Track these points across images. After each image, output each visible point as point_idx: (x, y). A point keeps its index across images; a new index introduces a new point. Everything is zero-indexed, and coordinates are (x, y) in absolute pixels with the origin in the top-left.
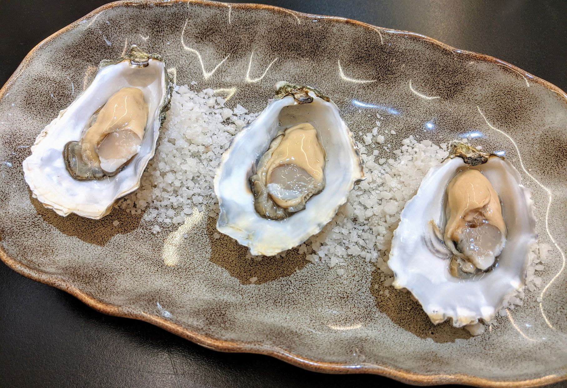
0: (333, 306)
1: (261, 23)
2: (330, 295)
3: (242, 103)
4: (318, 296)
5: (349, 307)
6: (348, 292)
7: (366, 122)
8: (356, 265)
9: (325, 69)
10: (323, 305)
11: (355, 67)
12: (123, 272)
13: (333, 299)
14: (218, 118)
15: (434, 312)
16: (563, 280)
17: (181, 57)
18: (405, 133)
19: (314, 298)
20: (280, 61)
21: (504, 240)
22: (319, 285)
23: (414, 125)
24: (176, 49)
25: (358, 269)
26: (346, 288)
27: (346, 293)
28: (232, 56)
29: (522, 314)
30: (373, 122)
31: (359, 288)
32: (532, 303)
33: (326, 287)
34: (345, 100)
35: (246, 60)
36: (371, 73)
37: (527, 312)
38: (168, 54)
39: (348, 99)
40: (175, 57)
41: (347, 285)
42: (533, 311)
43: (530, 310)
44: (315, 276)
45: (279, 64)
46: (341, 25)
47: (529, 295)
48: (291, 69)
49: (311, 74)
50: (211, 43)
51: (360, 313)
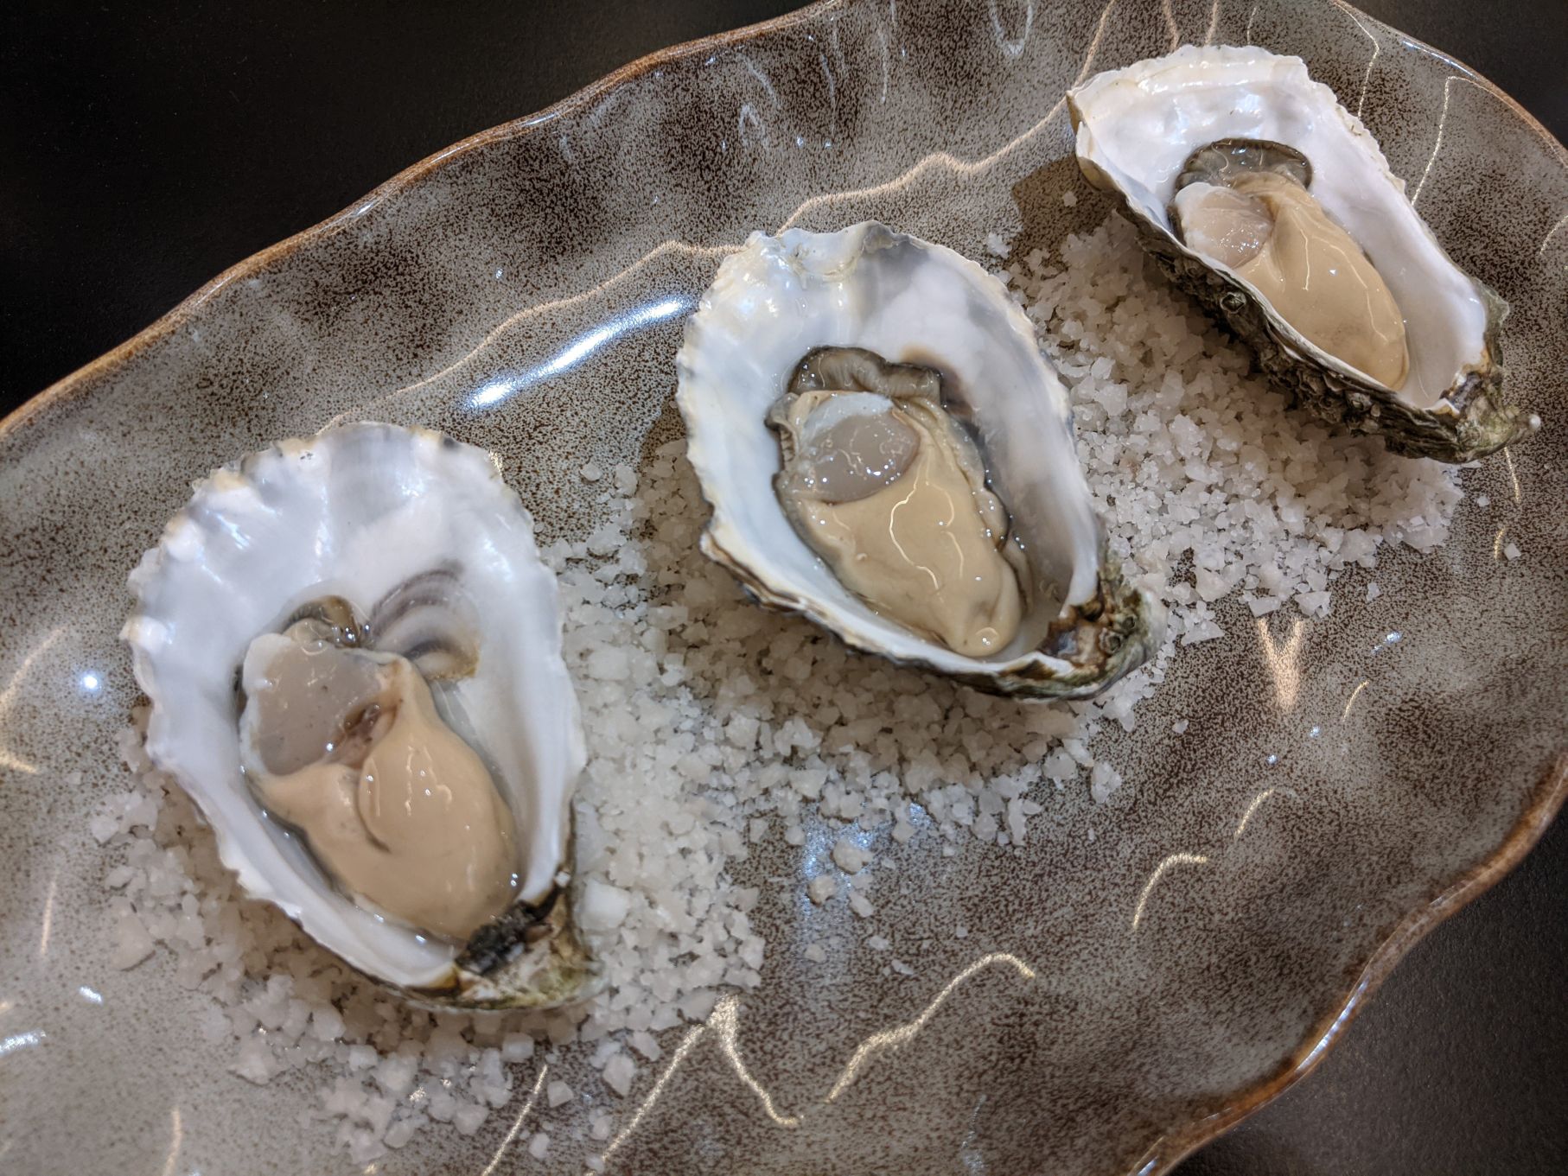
0: (541, 395)
1: (1459, 824)
2: (569, 414)
3: (1223, 654)
4: (587, 392)
5: (508, 419)
6: (537, 446)
7: (913, 918)
8: (574, 521)
9: (1179, 941)
10: (562, 382)
11: (1117, 1022)
12: (945, 128)
13: (556, 411)
14: (1209, 556)
15: (309, 455)
16: (33, 876)
17: (1482, 607)
18: (785, 985)
19: (591, 380)
20: (1297, 834)
21: (253, 761)
22: (608, 415)
23: (785, 1037)
24: (1515, 604)
25: (563, 515)
26: (549, 452)
27: (541, 443)
28: (1402, 722)
29: (104, 716)
30: (898, 936)
31: (523, 473)
32: (90, 762)
33: (591, 422)
34: (1031, 923)
35: (1369, 755)
36: (1055, 1047)
37: (93, 727)
38: (1508, 580)
39: (1029, 933)
40: (1490, 595)
41: (554, 459)
42: (76, 741)
43: (86, 739)
44: (633, 426)
45: (1290, 825)
46: (1291, 1042)
47: (110, 783)
48: (1250, 851)
49: (1192, 894)
50: (1481, 687)
51: (476, 425)
